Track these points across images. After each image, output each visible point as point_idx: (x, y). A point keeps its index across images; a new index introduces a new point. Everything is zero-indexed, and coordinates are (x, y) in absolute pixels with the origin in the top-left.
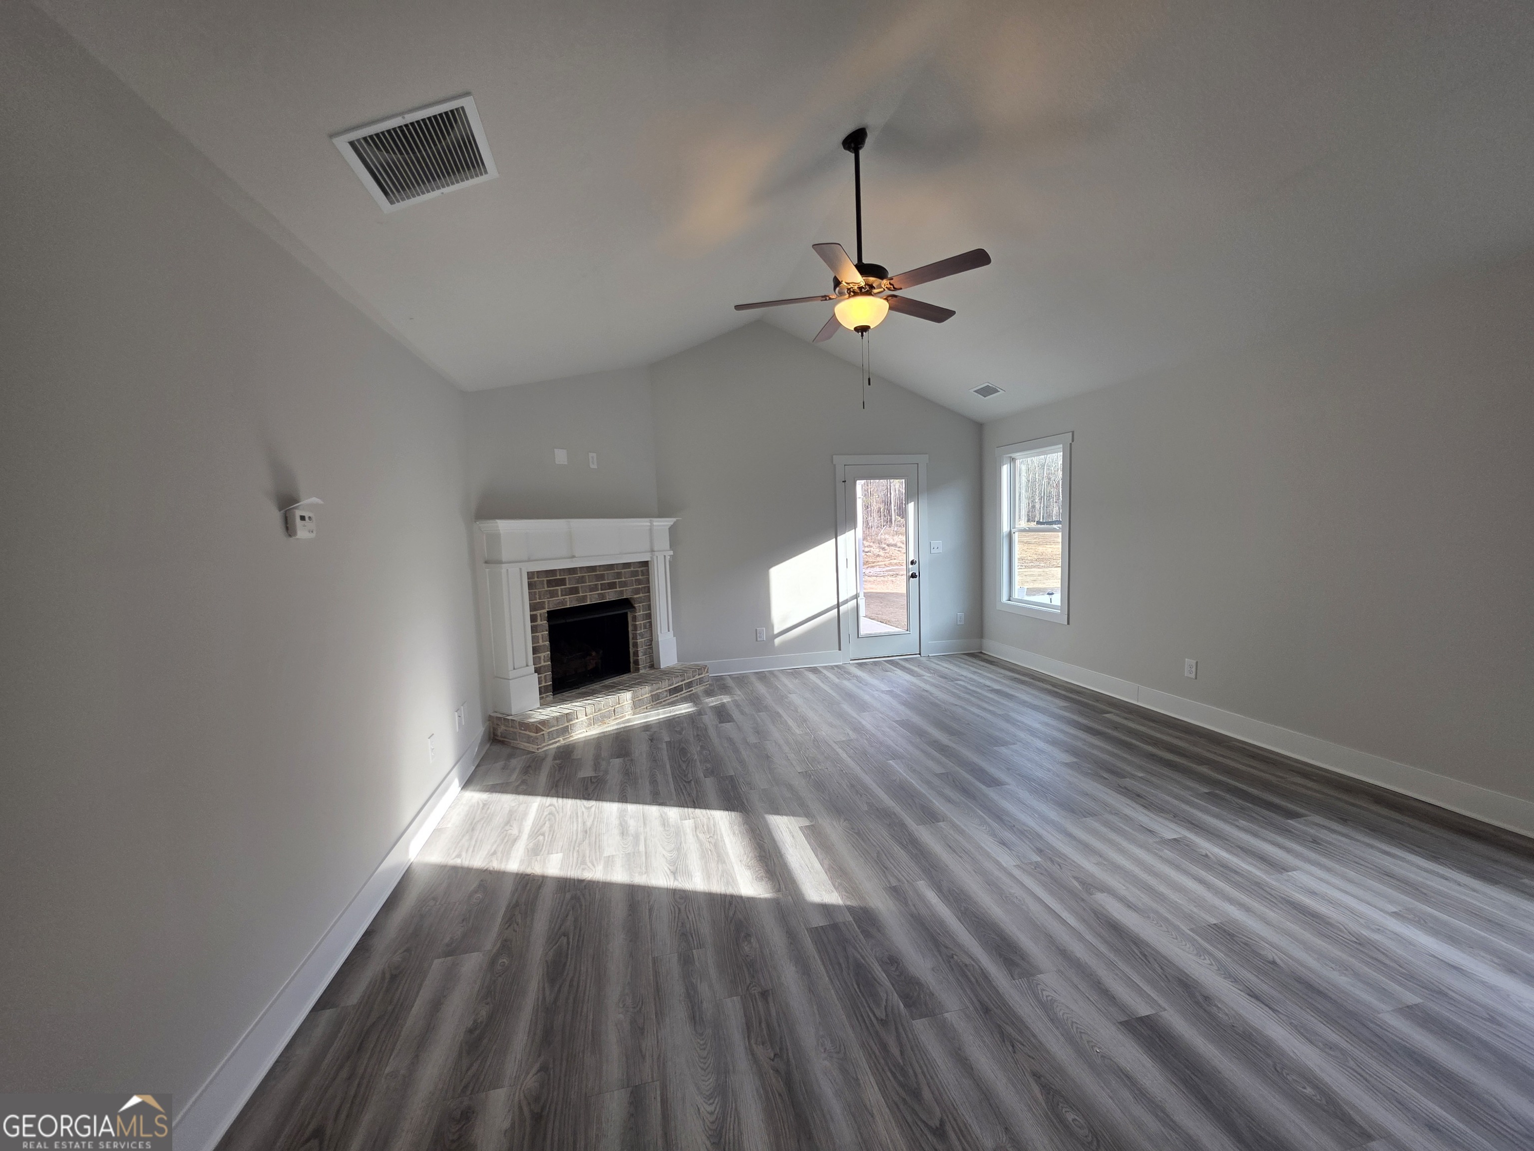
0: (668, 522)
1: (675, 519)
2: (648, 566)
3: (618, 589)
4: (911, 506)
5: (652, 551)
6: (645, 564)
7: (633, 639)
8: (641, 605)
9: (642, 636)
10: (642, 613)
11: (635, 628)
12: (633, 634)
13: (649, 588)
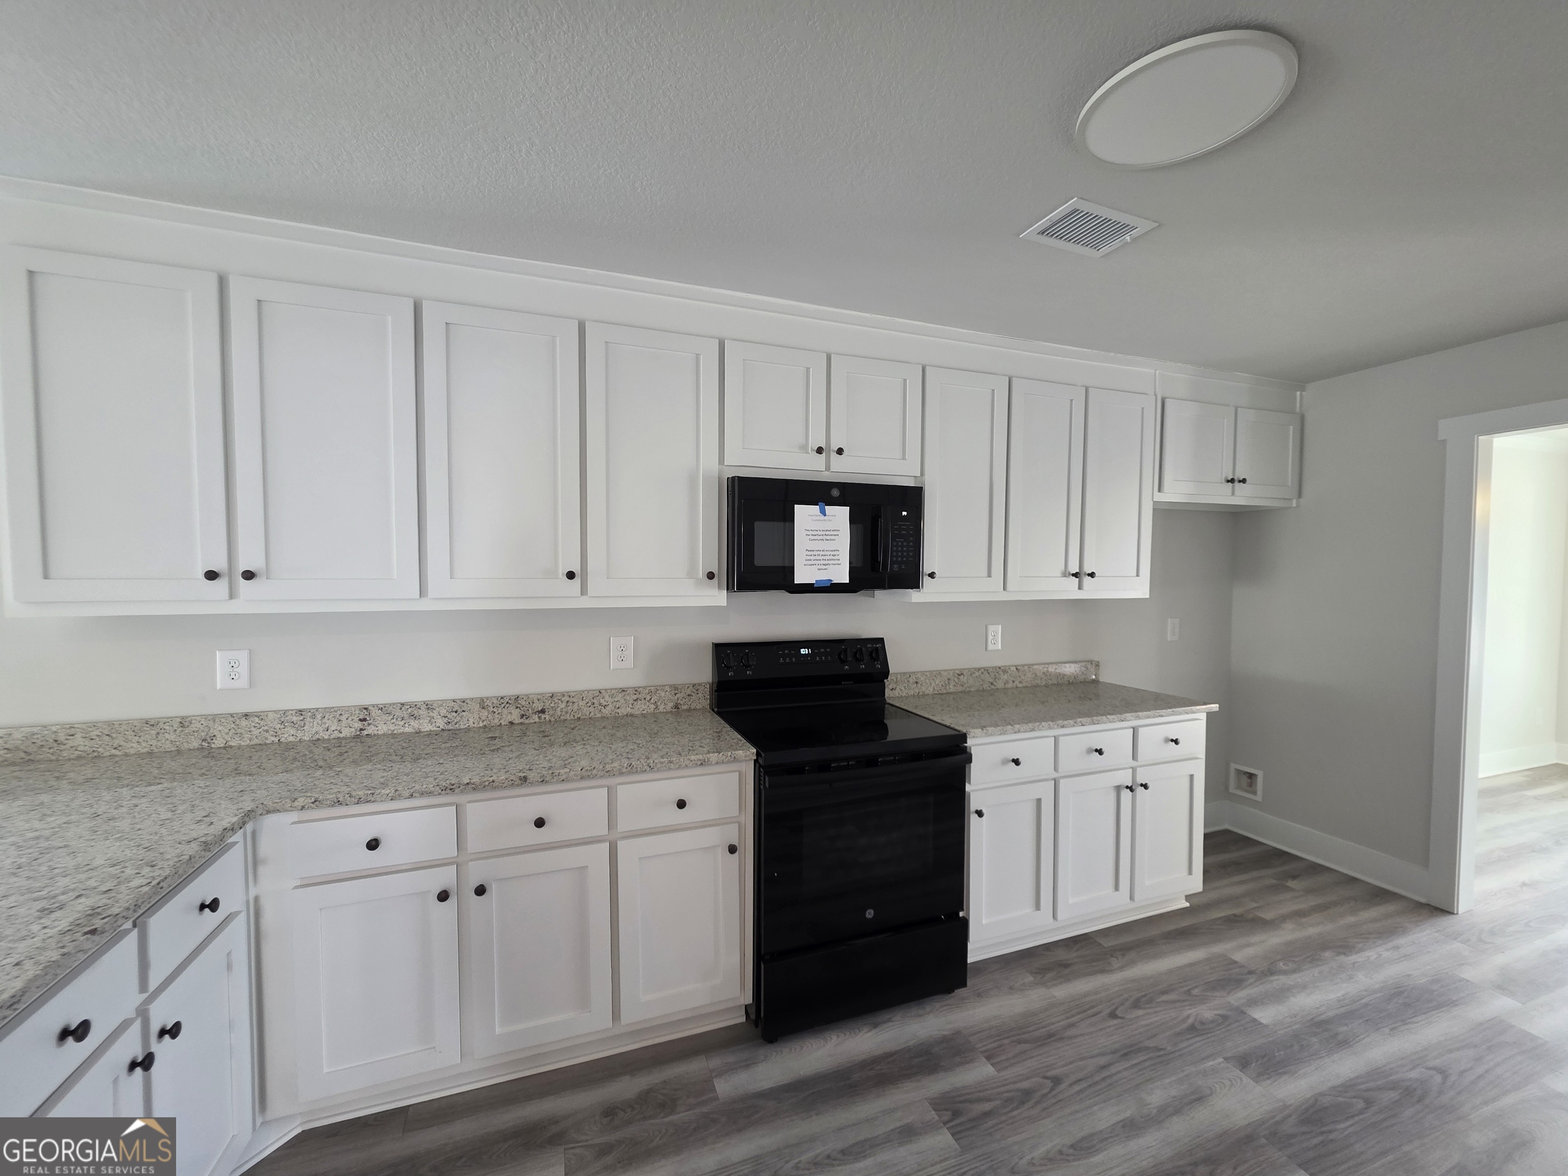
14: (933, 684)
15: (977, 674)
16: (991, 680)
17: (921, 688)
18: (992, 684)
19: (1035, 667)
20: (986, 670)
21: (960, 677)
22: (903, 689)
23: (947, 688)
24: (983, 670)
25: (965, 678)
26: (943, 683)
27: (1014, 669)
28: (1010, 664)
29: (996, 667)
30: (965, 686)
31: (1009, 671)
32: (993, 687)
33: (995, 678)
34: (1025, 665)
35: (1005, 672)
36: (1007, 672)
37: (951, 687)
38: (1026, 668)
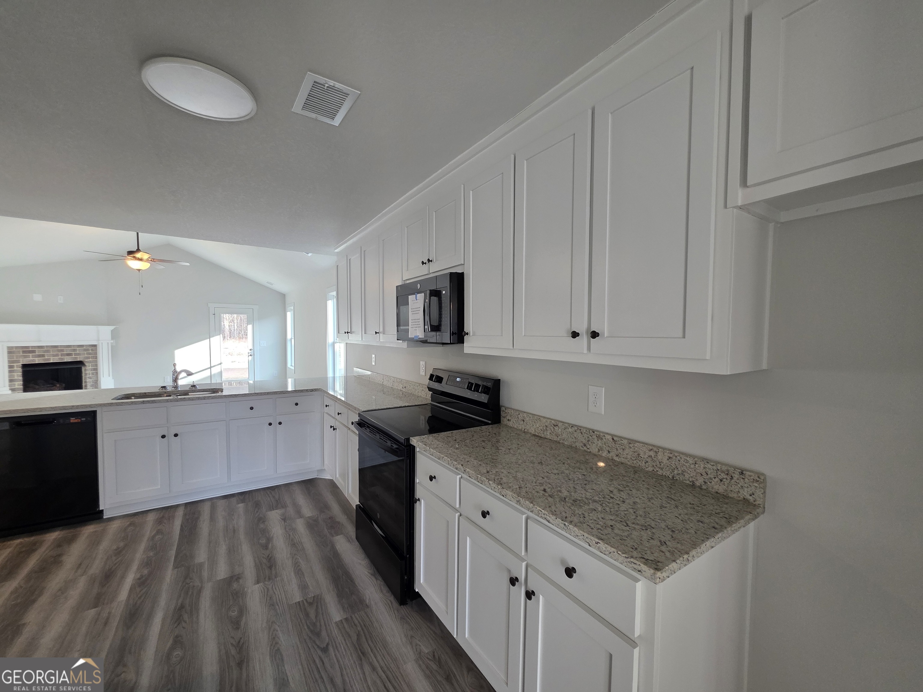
0: (112, 328)
1: (115, 327)
2: (96, 347)
3: (73, 356)
4: (250, 327)
5: (98, 340)
6: (95, 346)
7: (85, 379)
8: (90, 364)
9: (90, 378)
10: (90, 367)
11: (86, 374)
12: (85, 377)
13: (97, 357)
14: (535, 426)
15: (570, 430)
16: (584, 441)
17: (526, 426)
18: (585, 445)
19: (637, 445)
20: (579, 428)
21: (555, 428)
22: (515, 422)
23: (545, 433)
24: (576, 428)
25: (560, 430)
26: (541, 428)
27: (609, 437)
28: (607, 431)
29: (590, 429)
30: (559, 437)
31: (604, 438)
32: (585, 448)
33: (588, 441)
34: (625, 438)
35: (599, 437)
36: (602, 439)
37: (548, 434)
38: (625, 442)
